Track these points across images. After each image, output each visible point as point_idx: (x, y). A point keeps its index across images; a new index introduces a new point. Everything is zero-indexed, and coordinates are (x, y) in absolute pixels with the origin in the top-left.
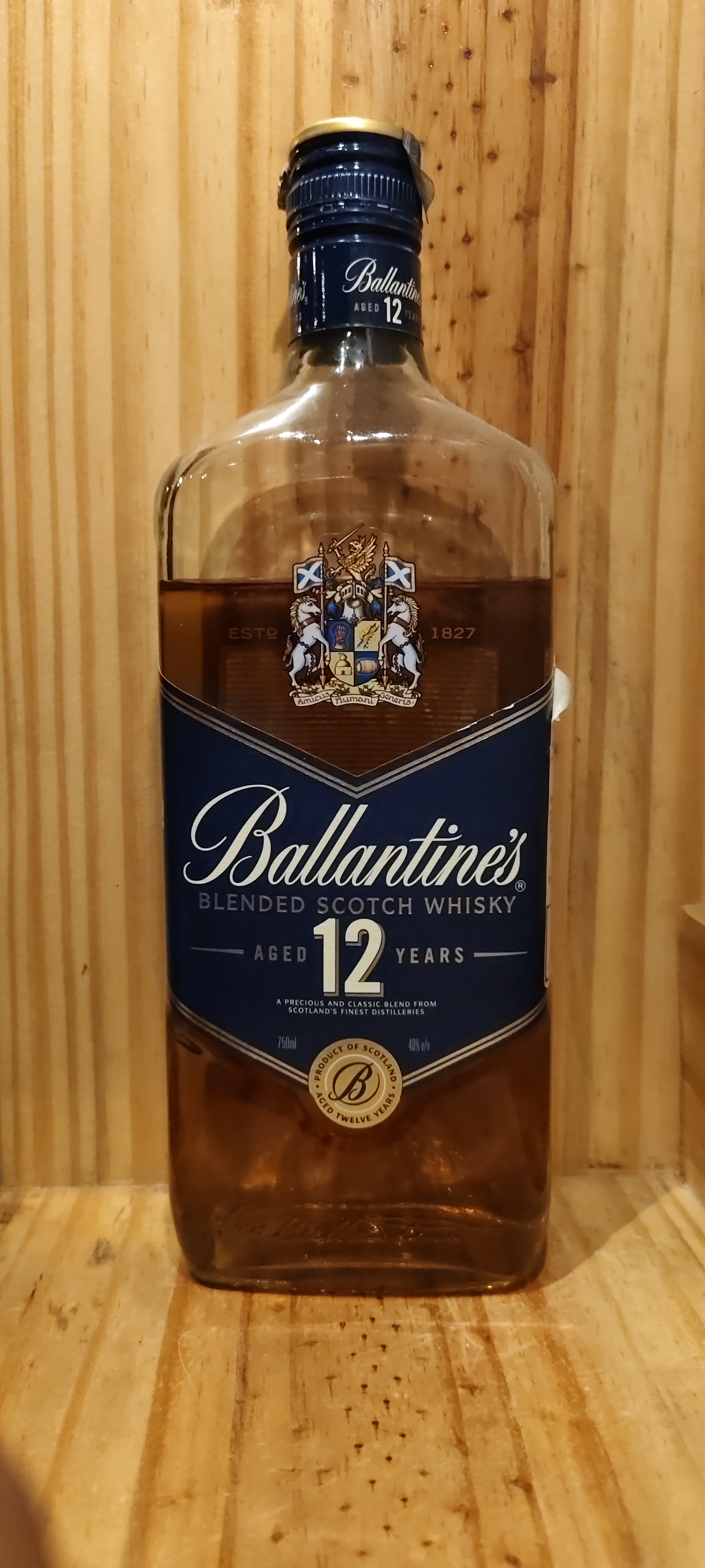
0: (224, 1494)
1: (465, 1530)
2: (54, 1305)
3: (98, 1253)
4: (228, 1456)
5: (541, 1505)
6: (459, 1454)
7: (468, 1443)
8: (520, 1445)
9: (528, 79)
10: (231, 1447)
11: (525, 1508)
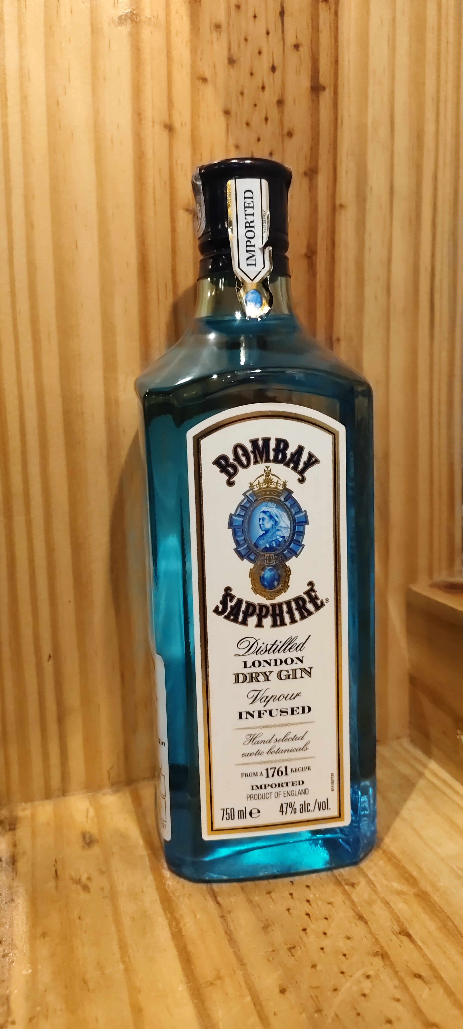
0: (240, 974)
1: (385, 965)
2: (74, 878)
3: (86, 841)
4: (231, 950)
5: (420, 943)
6: (363, 924)
7: (364, 916)
8: (393, 912)
9: (309, 88)
10: (230, 945)
11: (411, 946)
